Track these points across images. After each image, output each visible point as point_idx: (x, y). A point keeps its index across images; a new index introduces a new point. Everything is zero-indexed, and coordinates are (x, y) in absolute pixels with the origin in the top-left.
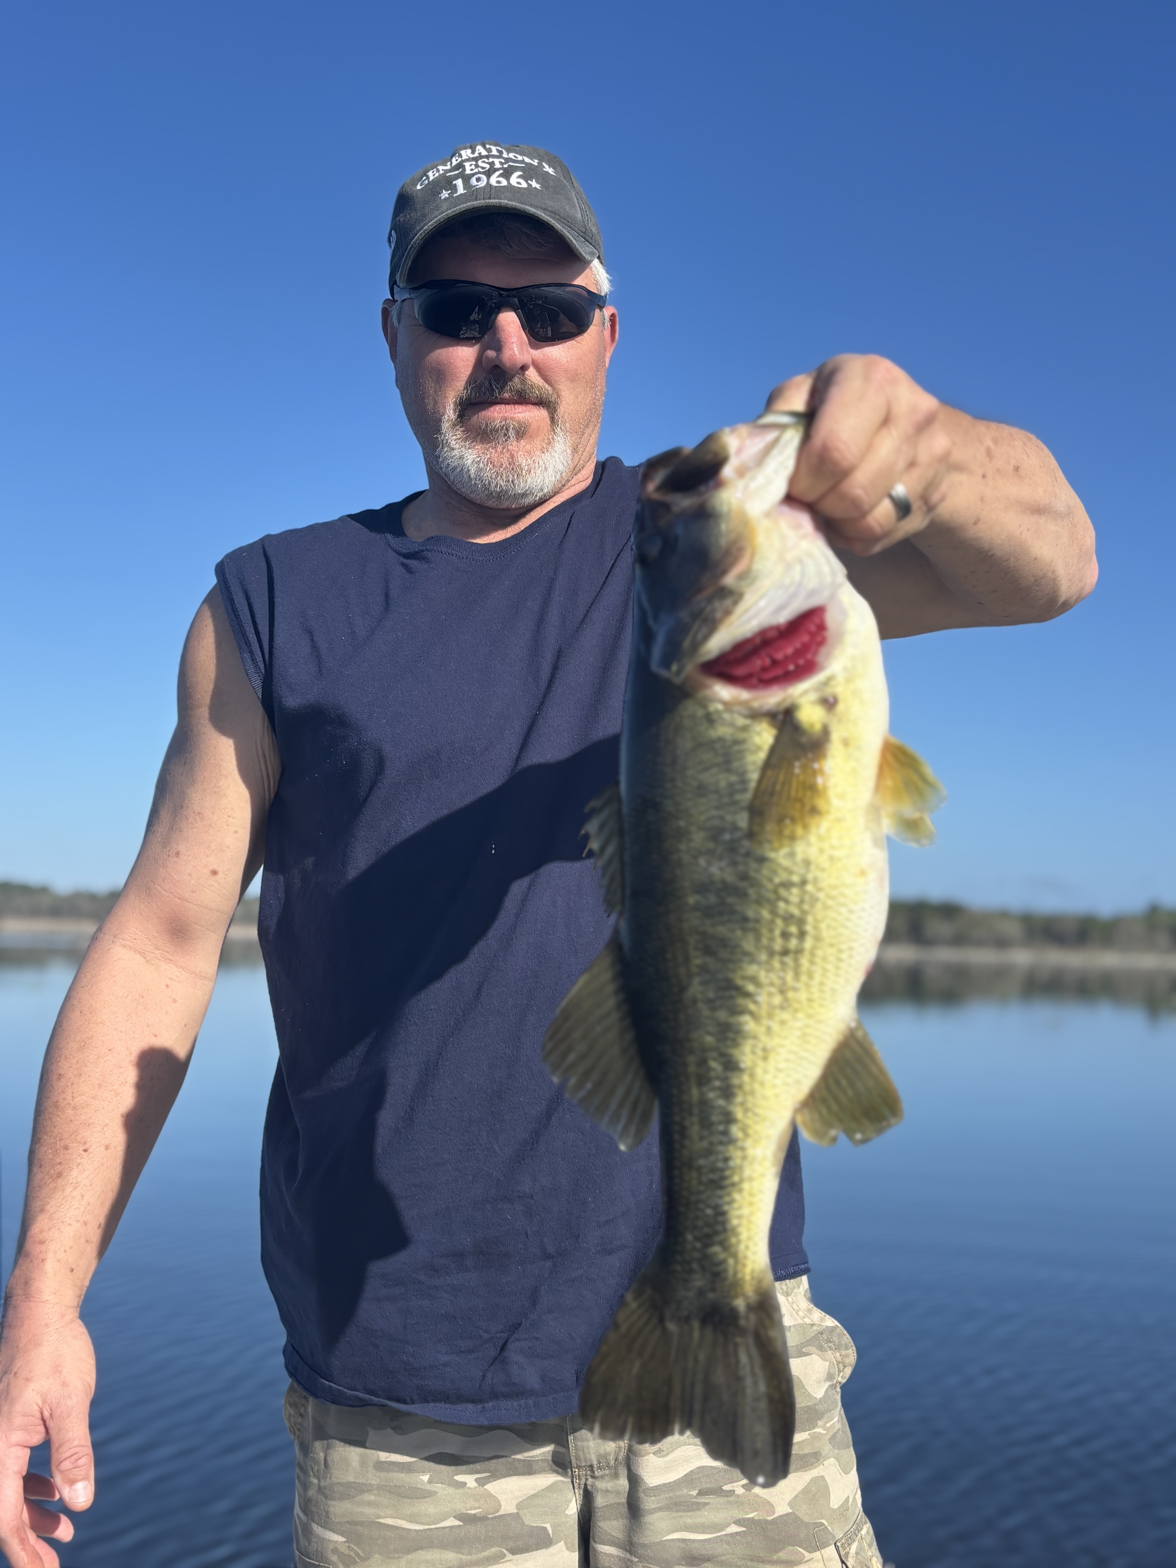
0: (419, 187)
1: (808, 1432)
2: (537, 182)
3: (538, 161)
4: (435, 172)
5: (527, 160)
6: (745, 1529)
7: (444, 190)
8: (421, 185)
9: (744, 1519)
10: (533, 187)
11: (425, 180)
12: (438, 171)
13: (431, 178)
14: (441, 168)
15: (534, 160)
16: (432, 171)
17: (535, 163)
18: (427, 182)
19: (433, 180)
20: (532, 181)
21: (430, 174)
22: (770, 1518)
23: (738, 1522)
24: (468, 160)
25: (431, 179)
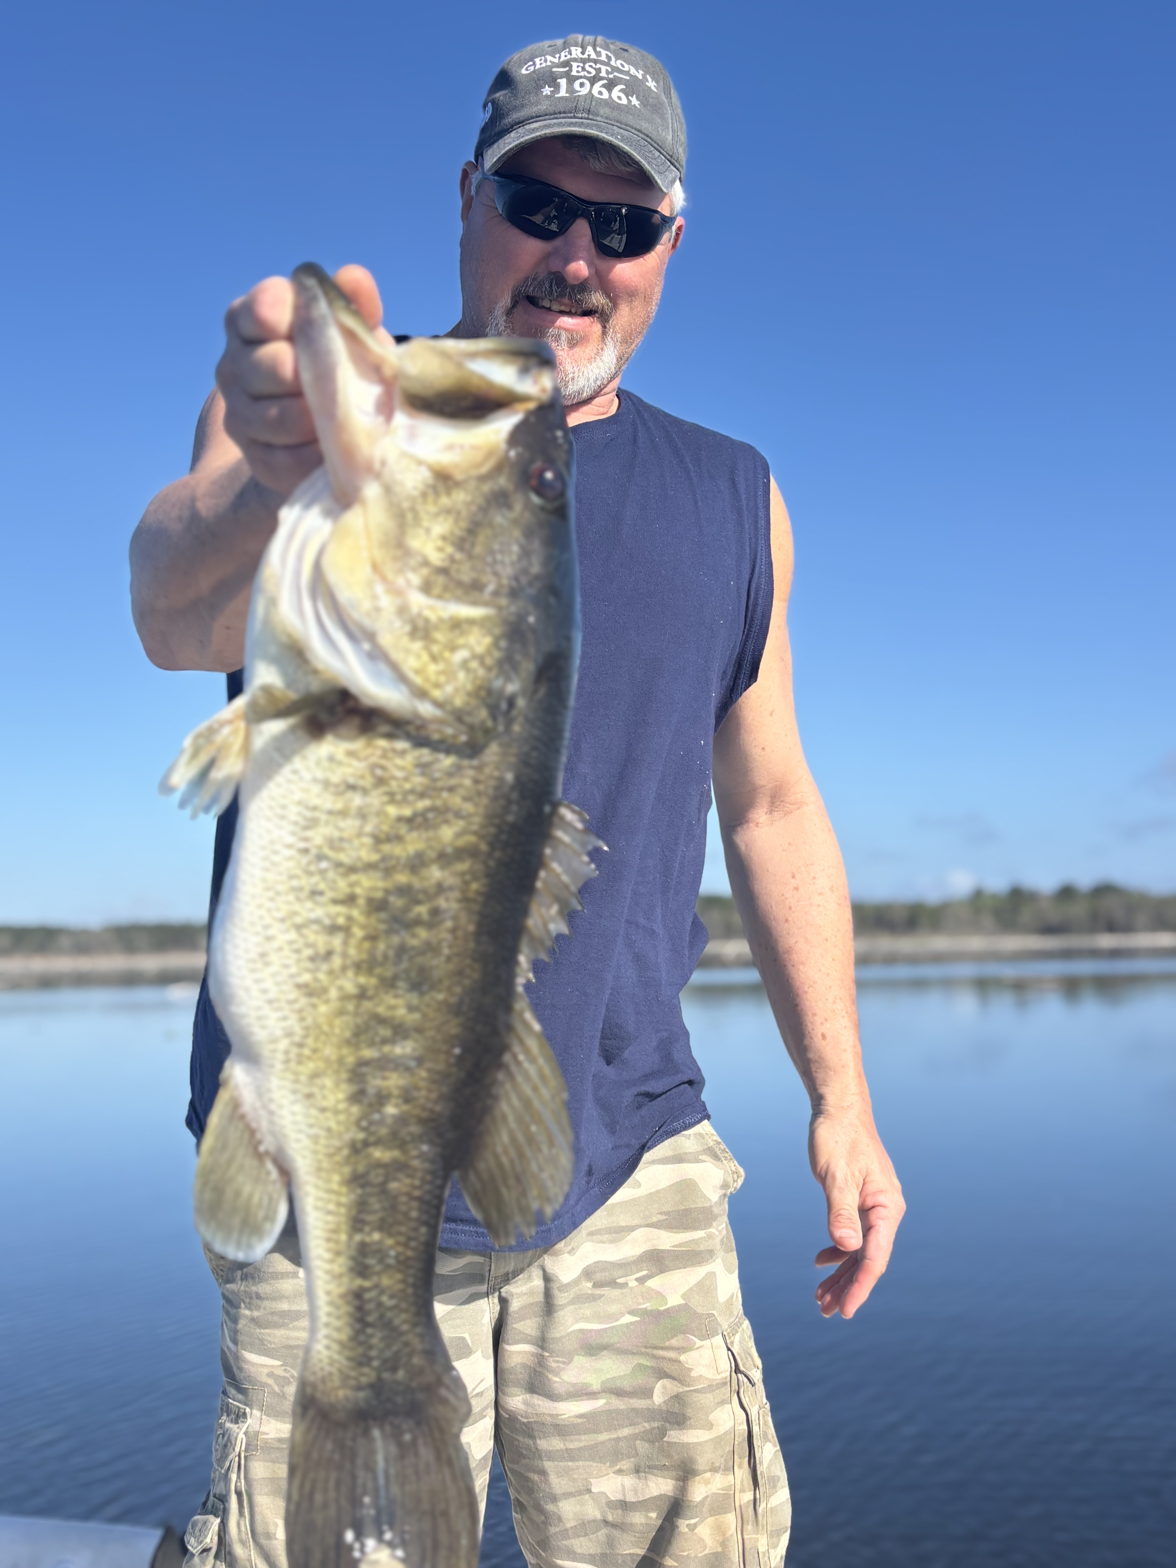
0: (524, 71)
1: (704, 1231)
2: (638, 99)
3: (643, 73)
4: (542, 61)
5: (633, 71)
6: (638, 1319)
7: (547, 86)
8: (527, 70)
9: (637, 1310)
10: (633, 104)
11: (531, 66)
12: (546, 61)
13: (538, 66)
14: (549, 58)
15: (639, 71)
16: (540, 58)
17: (640, 75)
18: (532, 68)
19: (539, 69)
20: (632, 97)
21: (537, 60)
22: (662, 1309)
23: (632, 1312)
24: (575, 60)
25: (537, 68)
